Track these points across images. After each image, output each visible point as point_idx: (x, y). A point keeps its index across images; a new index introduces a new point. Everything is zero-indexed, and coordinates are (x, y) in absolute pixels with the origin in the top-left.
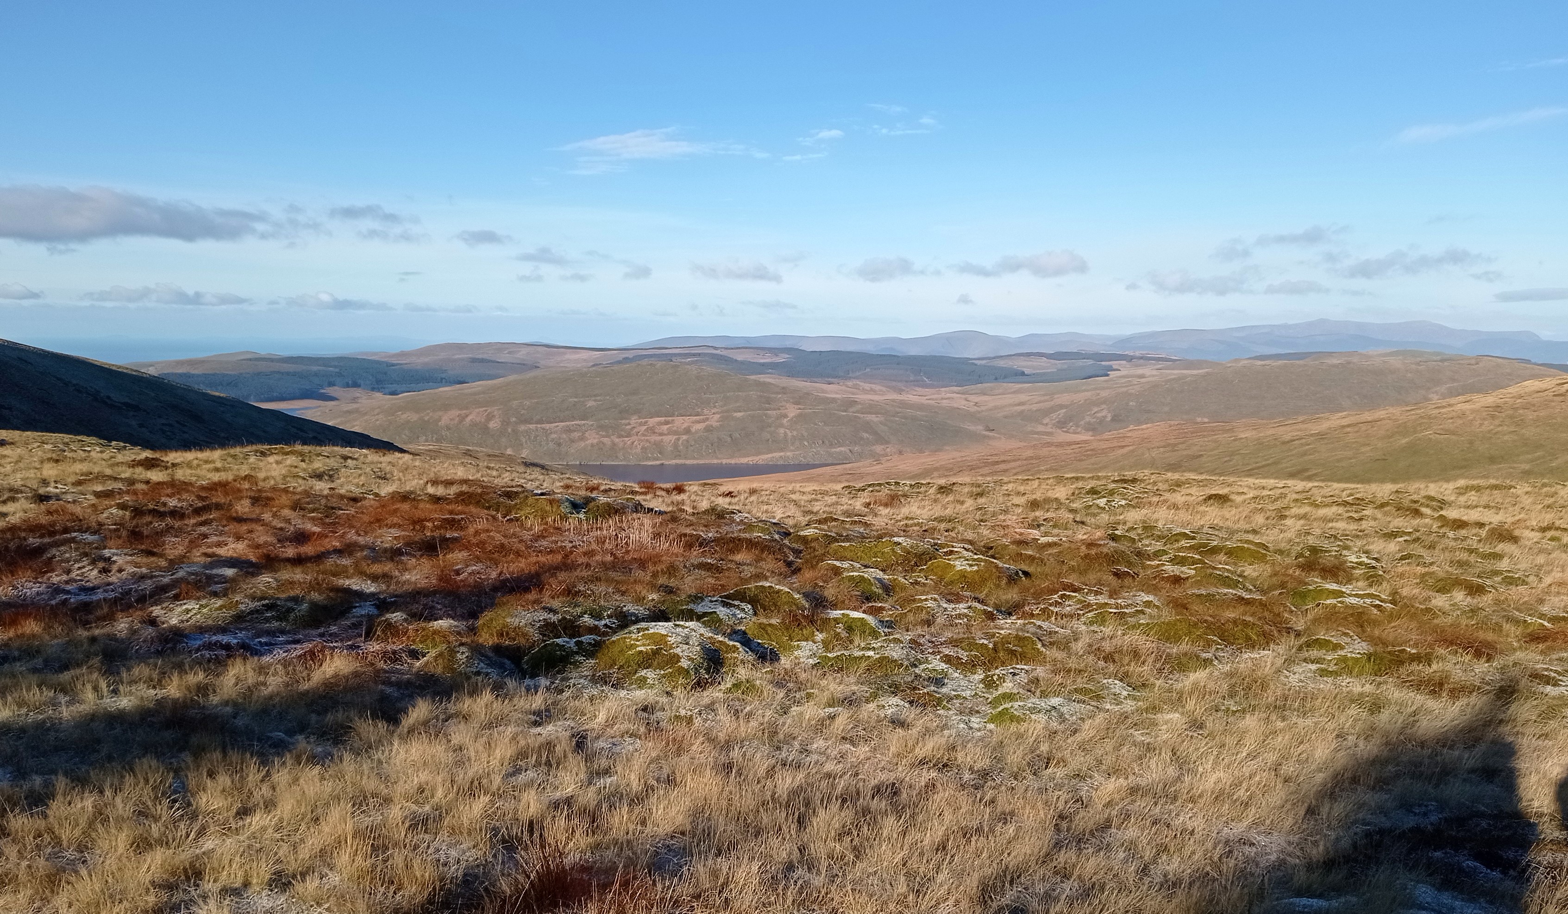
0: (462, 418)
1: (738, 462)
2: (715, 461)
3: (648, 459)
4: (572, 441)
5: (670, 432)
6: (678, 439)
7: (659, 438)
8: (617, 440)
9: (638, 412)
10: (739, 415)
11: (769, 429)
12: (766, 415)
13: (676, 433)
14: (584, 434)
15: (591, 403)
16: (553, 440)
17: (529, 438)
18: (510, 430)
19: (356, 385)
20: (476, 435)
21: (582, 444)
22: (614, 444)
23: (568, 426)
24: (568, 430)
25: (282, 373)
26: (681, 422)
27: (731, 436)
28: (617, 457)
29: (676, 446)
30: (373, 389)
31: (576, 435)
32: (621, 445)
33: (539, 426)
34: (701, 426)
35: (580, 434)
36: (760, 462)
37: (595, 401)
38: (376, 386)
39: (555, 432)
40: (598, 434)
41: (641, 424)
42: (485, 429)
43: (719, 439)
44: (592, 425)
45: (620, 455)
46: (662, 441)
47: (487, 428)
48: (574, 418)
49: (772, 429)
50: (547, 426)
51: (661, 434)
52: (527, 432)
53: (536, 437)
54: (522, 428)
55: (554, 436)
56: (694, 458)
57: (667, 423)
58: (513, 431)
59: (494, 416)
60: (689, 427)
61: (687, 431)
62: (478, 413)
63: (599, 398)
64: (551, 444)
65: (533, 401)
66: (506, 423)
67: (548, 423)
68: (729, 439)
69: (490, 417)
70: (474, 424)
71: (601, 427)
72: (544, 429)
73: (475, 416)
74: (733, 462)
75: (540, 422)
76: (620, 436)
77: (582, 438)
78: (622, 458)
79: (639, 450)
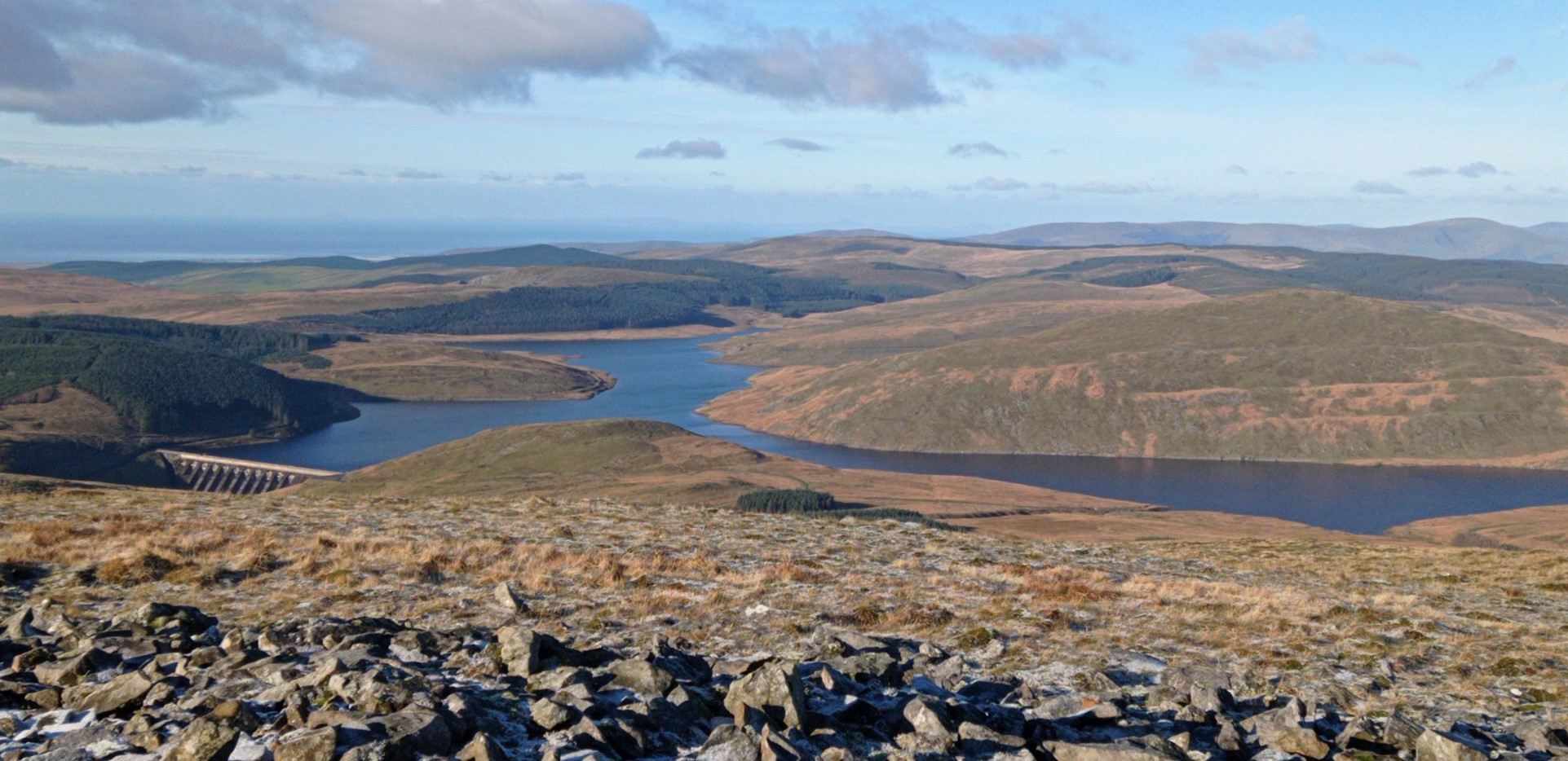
0: (1044, 380)
1: (1507, 465)
2: (1467, 462)
3: (1350, 455)
4: (1221, 421)
5: (1374, 409)
6: (1394, 422)
7: (1359, 419)
8: (1294, 422)
9: (1305, 373)
10: (1481, 382)
11: (1540, 408)
12: (1526, 382)
13: (1383, 411)
14: (1236, 409)
15: (1229, 359)
16: (1191, 419)
17: (1153, 416)
18: (1120, 401)
19: (744, 302)
20: (1069, 407)
21: (1239, 427)
22: (1290, 429)
23: (1208, 396)
24: (1211, 403)
25: (651, 286)
26: (1389, 392)
27: (1481, 418)
28: (1299, 450)
29: (1391, 433)
30: (767, 308)
31: (1225, 411)
32: (1302, 430)
33: (1164, 395)
34: (1422, 400)
35: (1231, 410)
36: (1547, 466)
37: (1235, 353)
38: (771, 304)
39: (1192, 406)
40: (1258, 410)
41: (1321, 395)
42: (1082, 401)
43: (1463, 423)
44: (1245, 395)
45: (1304, 446)
46: (1366, 424)
47: (1084, 398)
48: (1210, 383)
49: (1547, 407)
50: (1177, 395)
51: (1359, 413)
52: (1149, 405)
53: (1163, 413)
54: (1139, 397)
55: (1191, 412)
56: (1426, 455)
57: (1361, 393)
58: (1126, 402)
59: (1090, 378)
60: (1404, 401)
61: (1402, 408)
62: (1064, 372)
63: (1238, 349)
64: (1190, 427)
65: (1141, 353)
66: (1111, 389)
67: (1174, 390)
68: (1479, 425)
69: (1085, 381)
70: (1063, 391)
71: (1260, 399)
72: (1172, 401)
73: (1060, 377)
74: (1499, 463)
75: (1161, 388)
76: (1295, 415)
77: (1236, 417)
78: (1307, 450)
79: (1332, 439)
